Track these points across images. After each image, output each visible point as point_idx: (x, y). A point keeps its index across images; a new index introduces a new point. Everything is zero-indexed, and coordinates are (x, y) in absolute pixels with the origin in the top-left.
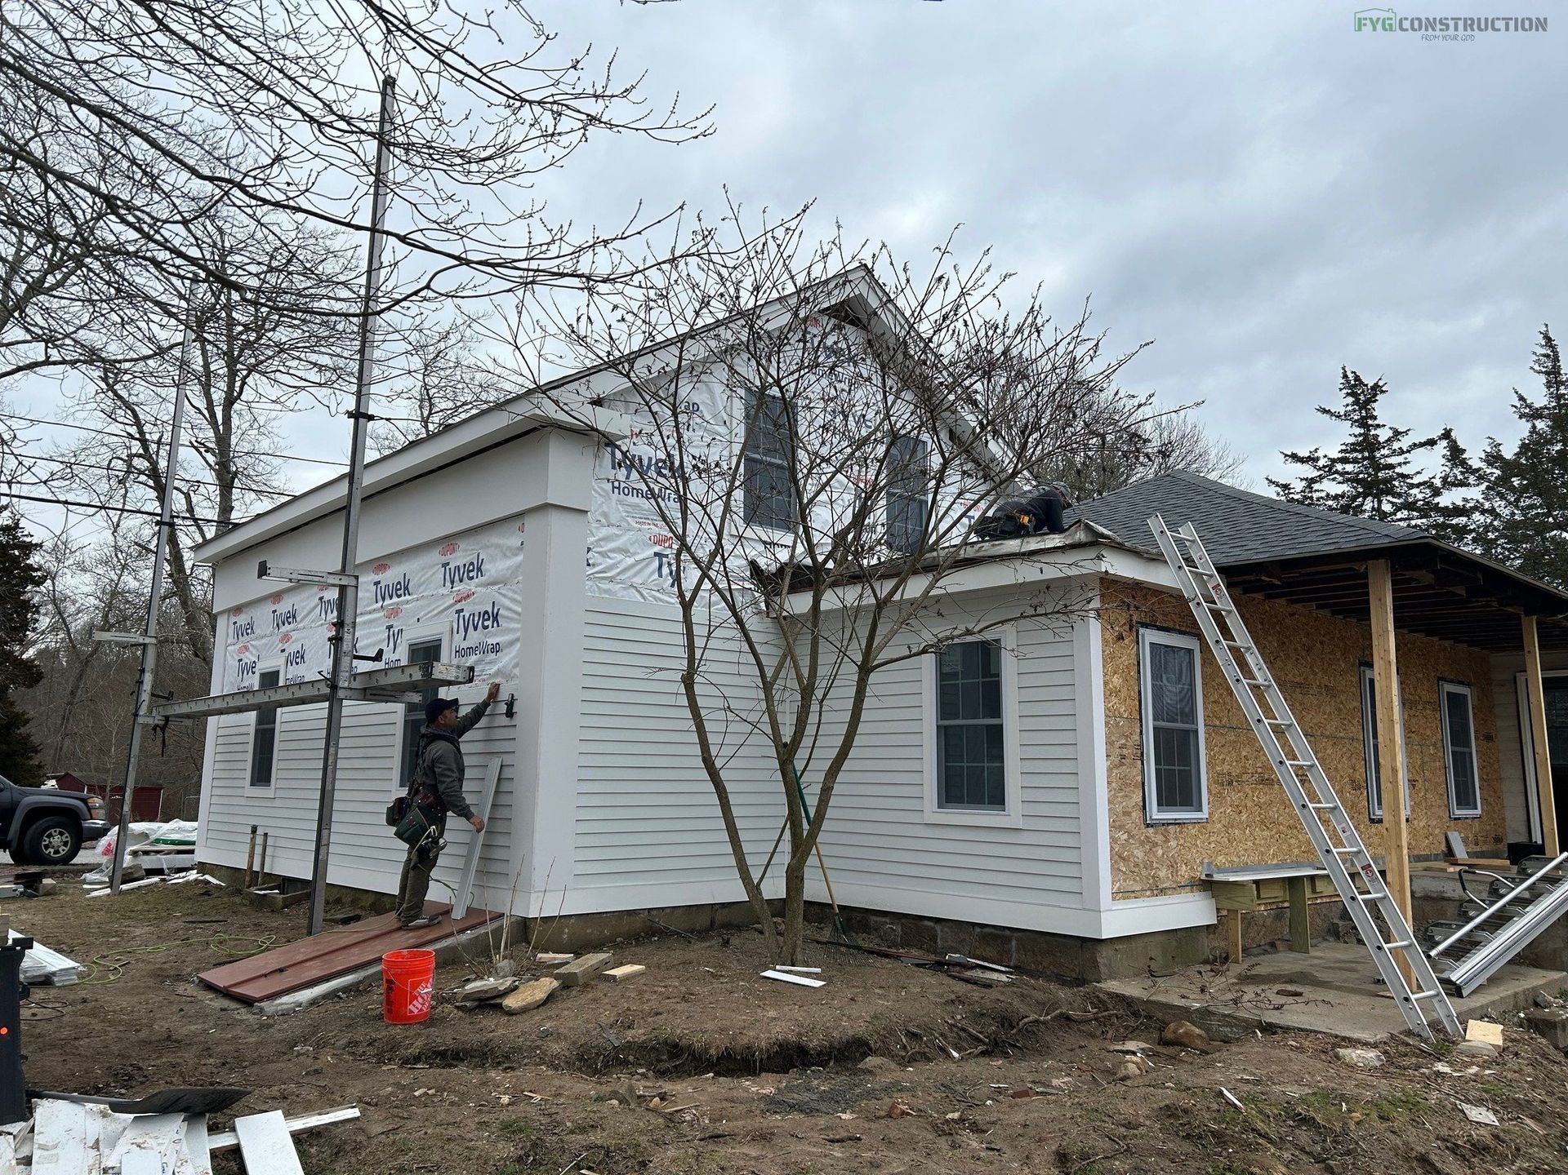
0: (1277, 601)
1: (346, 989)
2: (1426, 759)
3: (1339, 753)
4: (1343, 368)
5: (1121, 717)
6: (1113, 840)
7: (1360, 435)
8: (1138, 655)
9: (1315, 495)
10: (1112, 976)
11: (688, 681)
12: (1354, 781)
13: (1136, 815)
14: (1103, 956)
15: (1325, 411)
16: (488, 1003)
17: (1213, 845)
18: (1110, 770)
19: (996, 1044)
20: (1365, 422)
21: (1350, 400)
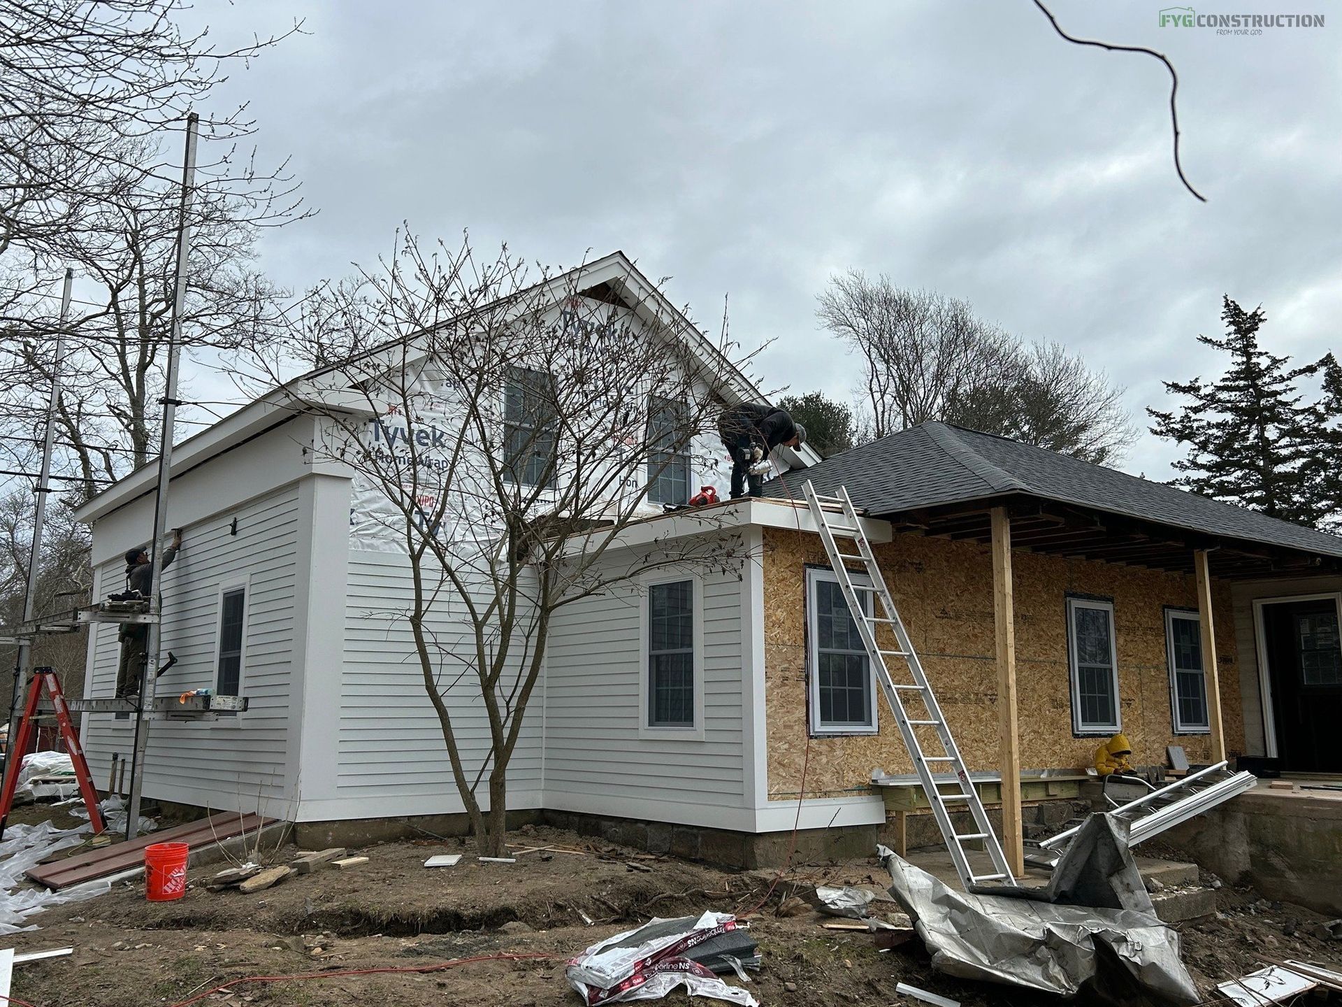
0: (966, 540)
1: (130, 879)
2: (1145, 680)
3: (1038, 676)
4: (1225, 297)
5: (784, 644)
6: (772, 749)
7: (1243, 363)
8: (805, 591)
9: (1195, 425)
10: (768, 864)
11: (416, 621)
12: (1054, 701)
13: (799, 728)
14: (760, 848)
15: (1206, 340)
16: (231, 886)
17: (884, 755)
18: (769, 691)
19: (628, 914)
20: (1247, 350)
21: (1232, 328)
